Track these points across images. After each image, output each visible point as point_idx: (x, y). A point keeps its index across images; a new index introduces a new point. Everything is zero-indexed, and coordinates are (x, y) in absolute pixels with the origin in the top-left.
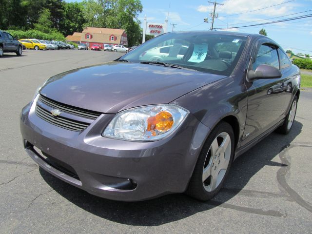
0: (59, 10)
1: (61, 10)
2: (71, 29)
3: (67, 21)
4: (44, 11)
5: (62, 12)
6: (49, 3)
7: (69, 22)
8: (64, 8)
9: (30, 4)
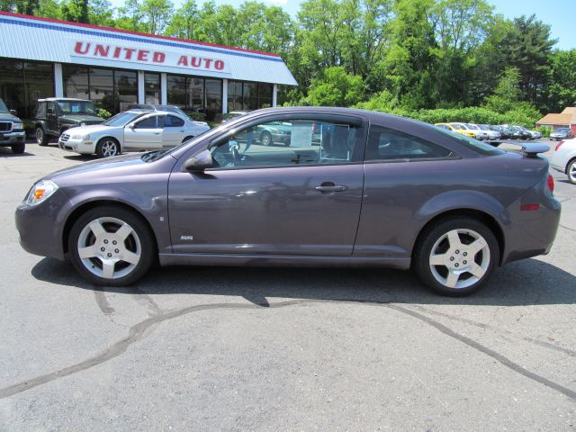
0: (539, 68)
1: (545, 67)
2: (561, 103)
3: (554, 87)
4: (507, 72)
5: (546, 71)
6: (523, 57)
7: (558, 89)
8: (552, 62)
9: (479, 63)
